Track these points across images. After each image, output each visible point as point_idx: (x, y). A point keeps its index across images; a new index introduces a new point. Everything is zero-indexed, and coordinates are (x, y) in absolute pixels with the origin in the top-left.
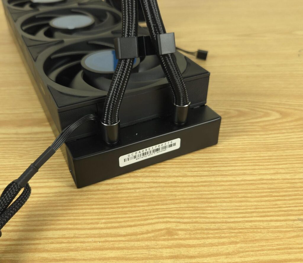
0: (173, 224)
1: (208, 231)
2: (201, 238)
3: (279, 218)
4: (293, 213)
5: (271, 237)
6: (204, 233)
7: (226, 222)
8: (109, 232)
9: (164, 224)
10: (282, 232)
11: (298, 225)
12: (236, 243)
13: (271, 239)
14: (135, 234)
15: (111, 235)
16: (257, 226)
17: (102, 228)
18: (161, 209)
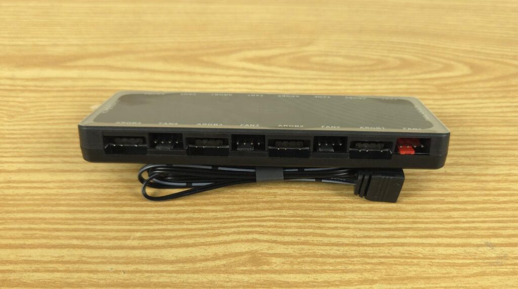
0: (263, 244)
1: (325, 260)
2: (310, 270)
3: (453, 241)
4: (479, 234)
5: (435, 274)
6: (316, 263)
7: (358, 245)
8: (145, 255)
9: (248, 244)
10: (456, 266)
11: (484, 254)
13: (435, 278)
16: (413, 253)
17: (133, 248)
18: (246, 217)
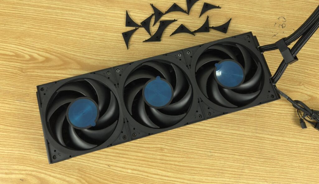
12: (183, 158)
14: (149, 148)
15: (141, 147)
